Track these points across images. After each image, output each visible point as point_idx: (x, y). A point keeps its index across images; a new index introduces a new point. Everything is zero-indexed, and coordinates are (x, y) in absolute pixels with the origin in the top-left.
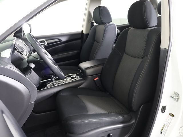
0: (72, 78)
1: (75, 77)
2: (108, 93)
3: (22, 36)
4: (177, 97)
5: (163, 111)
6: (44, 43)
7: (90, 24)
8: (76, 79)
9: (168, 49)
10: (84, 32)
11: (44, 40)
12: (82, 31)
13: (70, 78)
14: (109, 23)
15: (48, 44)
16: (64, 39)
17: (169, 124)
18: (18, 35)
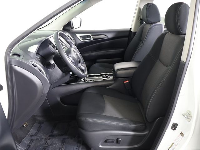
0: (103, 77)
1: (107, 77)
2: (137, 99)
3: (70, 29)
4: (189, 117)
5: (174, 129)
6: (90, 38)
7: (140, 22)
8: (107, 79)
9: (185, 63)
10: (132, 30)
11: (90, 35)
12: (131, 29)
13: (101, 77)
14: (156, 23)
15: (94, 39)
16: (110, 36)
17: (178, 144)
18: (67, 28)
